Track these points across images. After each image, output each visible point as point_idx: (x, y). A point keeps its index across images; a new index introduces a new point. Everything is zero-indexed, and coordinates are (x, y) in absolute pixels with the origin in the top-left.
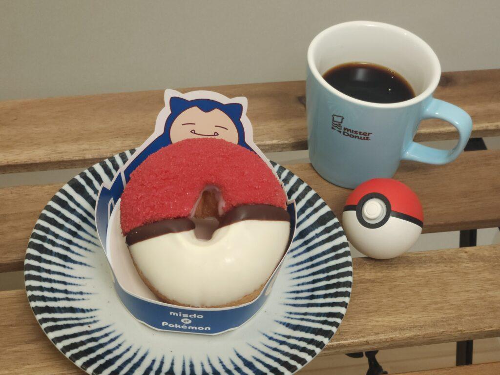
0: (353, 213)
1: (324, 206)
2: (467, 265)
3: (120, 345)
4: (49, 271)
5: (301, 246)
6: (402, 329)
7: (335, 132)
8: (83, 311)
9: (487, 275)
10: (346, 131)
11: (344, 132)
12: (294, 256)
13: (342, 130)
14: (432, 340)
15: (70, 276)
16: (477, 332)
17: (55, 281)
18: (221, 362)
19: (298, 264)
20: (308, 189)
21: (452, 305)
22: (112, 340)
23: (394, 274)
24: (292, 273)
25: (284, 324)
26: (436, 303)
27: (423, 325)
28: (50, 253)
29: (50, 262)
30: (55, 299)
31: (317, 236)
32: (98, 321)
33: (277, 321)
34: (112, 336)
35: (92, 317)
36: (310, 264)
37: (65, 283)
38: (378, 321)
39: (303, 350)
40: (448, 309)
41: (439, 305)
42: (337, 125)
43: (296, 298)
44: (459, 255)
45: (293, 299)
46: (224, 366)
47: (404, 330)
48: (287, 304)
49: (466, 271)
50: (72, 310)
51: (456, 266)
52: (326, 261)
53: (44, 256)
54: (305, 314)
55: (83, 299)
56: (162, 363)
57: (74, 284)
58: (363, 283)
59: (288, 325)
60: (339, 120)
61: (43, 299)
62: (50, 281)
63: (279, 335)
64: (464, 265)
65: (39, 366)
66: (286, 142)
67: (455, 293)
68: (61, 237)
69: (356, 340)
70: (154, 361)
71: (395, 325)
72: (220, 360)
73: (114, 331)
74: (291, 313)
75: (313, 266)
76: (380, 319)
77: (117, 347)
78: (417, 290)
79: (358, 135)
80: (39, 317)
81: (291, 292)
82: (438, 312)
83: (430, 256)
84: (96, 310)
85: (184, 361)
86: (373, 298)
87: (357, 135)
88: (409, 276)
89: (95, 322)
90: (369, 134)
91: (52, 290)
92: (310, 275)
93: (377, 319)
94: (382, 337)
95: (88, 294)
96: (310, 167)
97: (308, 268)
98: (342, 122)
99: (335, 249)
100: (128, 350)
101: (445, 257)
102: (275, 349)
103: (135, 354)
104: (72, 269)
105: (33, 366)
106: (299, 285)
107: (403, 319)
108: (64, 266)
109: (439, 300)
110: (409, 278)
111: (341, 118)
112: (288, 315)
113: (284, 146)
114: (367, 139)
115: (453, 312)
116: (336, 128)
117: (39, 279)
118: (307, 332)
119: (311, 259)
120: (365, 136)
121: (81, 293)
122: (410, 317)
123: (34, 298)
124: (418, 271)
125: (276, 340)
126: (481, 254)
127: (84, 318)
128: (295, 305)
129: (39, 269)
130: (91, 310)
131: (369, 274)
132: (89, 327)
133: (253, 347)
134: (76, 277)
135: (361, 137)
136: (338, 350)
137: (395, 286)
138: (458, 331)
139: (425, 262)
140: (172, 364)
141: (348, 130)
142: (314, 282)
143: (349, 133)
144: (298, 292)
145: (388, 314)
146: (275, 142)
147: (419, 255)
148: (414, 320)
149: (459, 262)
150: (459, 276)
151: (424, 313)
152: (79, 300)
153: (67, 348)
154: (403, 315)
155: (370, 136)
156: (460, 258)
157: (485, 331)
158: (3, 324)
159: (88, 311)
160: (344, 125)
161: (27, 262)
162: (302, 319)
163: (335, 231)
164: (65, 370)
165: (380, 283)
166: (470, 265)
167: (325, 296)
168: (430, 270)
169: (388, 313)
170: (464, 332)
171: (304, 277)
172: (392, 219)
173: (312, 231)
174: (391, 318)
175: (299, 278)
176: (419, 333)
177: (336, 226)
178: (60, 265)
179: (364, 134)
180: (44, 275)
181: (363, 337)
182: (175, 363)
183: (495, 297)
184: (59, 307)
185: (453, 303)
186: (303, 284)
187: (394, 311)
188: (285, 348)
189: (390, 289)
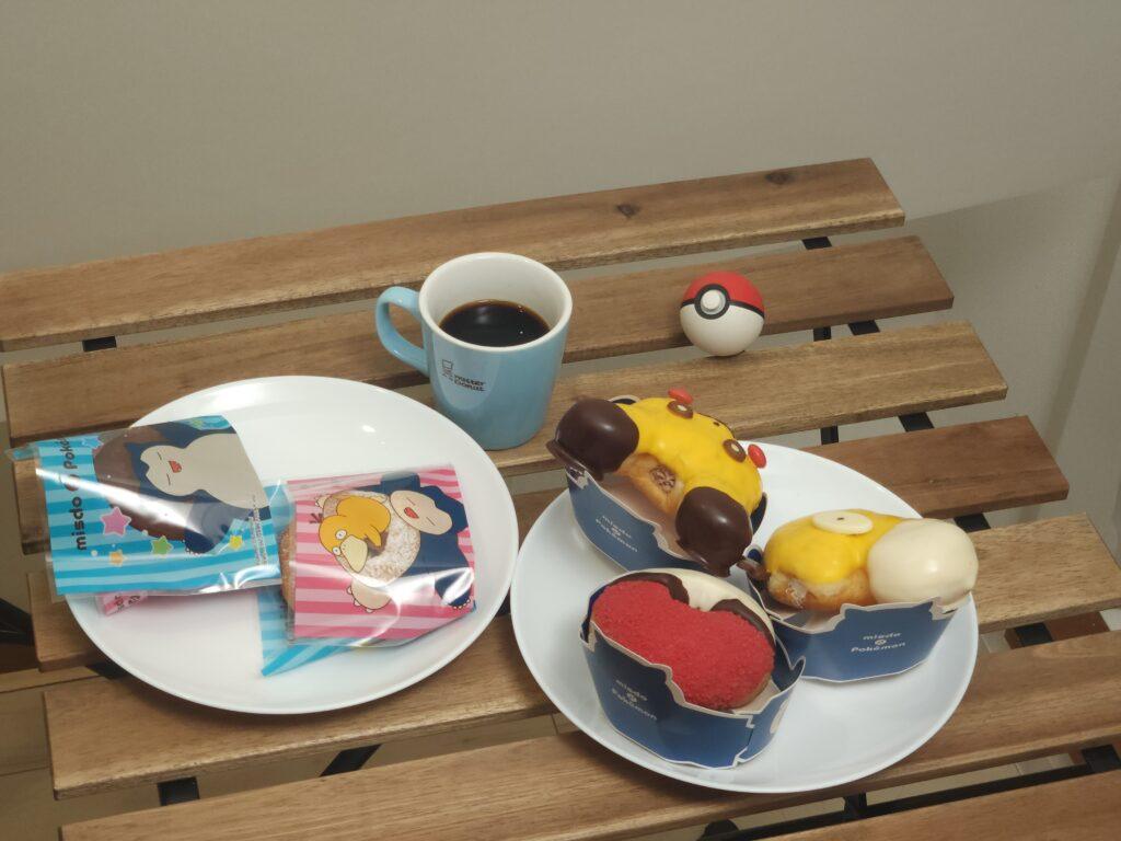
0: (692, 306)
6: (750, 419)
9: (835, 365)
21: (800, 394)
23: (738, 370)
26: (783, 394)
27: (772, 414)
40: (796, 398)
41: (787, 395)
44: (806, 349)
49: (813, 363)
51: (803, 360)
64: (812, 358)
67: (803, 383)
78: (763, 384)
82: (786, 402)
83: (775, 352)
88: (755, 371)
101: (791, 353)
107: (751, 410)
109: (786, 391)
110: (755, 373)
115: (802, 400)
122: (758, 408)
124: (764, 366)
126: (828, 347)
131: (713, 372)
137: (741, 381)
138: (808, 417)
139: (771, 358)
145: (736, 406)
146: (598, 254)
147: (764, 352)
148: (763, 409)
149: (806, 356)
150: (806, 368)
151: (772, 403)
154: (751, 407)
156: (806, 351)
165: (725, 379)
166: (818, 357)
168: (775, 365)
170: (814, 418)
172: (732, 308)
174: (741, 409)
183: (844, 385)
187: (741, 403)
189: (736, 384)
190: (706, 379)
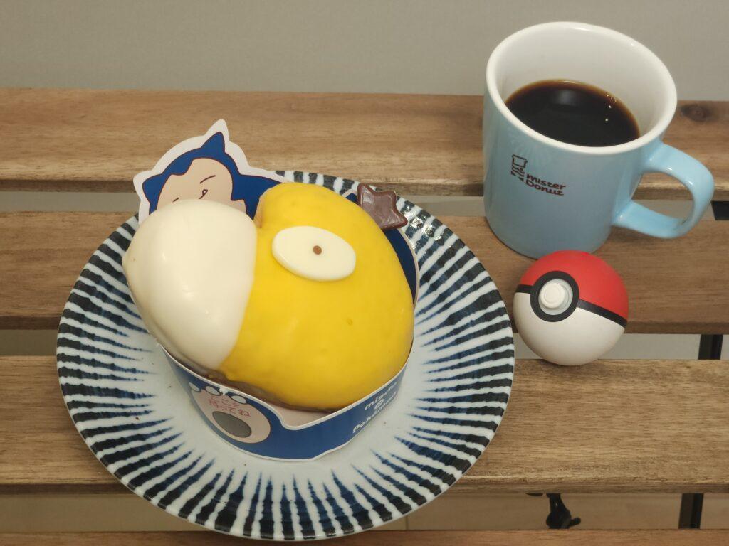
0: (526, 297)
1: (488, 282)
2: (687, 386)
3: (175, 448)
4: (92, 337)
5: (448, 335)
6: (576, 468)
7: (516, 178)
8: (132, 395)
9: (713, 403)
10: (530, 179)
11: (527, 181)
12: (438, 349)
13: (525, 178)
14: (619, 487)
15: (121, 346)
16: (685, 484)
17: (99, 351)
18: (311, 488)
19: (440, 361)
20: (469, 256)
21: (655, 440)
22: (166, 441)
23: (578, 388)
24: (430, 372)
25: (407, 443)
26: (633, 436)
27: (608, 466)
28: (98, 311)
29: (96, 324)
30: (95, 376)
31: (473, 323)
32: (151, 412)
33: (398, 439)
34: (166, 435)
35: (143, 406)
36: (456, 362)
37: (112, 355)
38: (544, 453)
39: (425, 484)
40: (648, 446)
41: (635, 440)
42: (518, 170)
43: (430, 409)
44: (678, 370)
45: (426, 409)
46: (313, 494)
47: (579, 469)
48: (416, 416)
49: (684, 395)
50: (117, 393)
51: (670, 385)
52: (479, 361)
53: (89, 315)
54: (438, 433)
55: (135, 380)
56: (229, 479)
57: (126, 358)
58: (532, 396)
59: (412, 446)
60: (521, 162)
61: (79, 374)
62: (92, 350)
63: (398, 458)
64: (683, 385)
65: (66, 464)
66: (456, 183)
67: (663, 424)
68: (116, 289)
69: (509, 477)
70: (218, 476)
71: (568, 460)
72: (309, 484)
73: (170, 429)
74: (419, 429)
75: (460, 366)
76: (548, 450)
77: (171, 452)
78: (607, 415)
79: (547, 187)
80: (68, 399)
81: (425, 400)
82: (633, 449)
83: (634, 368)
84: (150, 396)
85: (260, 480)
86: (542, 420)
87: (544, 187)
88: (601, 393)
89: (146, 412)
90: (562, 187)
91: (93, 363)
92: (454, 378)
93: (544, 450)
94: (546, 476)
95: (143, 372)
96: (484, 223)
97: (453, 367)
98: (524, 167)
99: (494, 344)
100: (186, 456)
101: (657, 370)
102: (388, 478)
103: (195, 463)
104: (125, 335)
105: (56, 464)
106: (437, 390)
107: (580, 454)
108: (115, 331)
109: (637, 432)
110: (599, 395)
111: (524, 161)
112: (415, 432)
113: (454, 189)
114: (559, 193)
115: (655, 450)
116: (516, 174)
117: (77, 345)
118: (434, 459)
119: (460, 355)
120: (557, 189)
121: (134, 371)
122: (592, 452)
123: (65, 372)
124: (615, 387)
125: (392, 466)
126: (710, 371)
127: (132, 406)
128: (426, 419)
129: (78, 332)
130: (144, 396)
131: (543, 384)
132: (137, 419)
133: (359, 471)
134: (129, 348)
135: (551, 190)
136: (481, 487)
137: (578, 405)
138: (659, 479)
139: (626, 376)
140: (243, 483)
141: (533, 179)
142: (458, 388)
143: (534, 182)
144: (434, 400)
146: (440, 181)
147: (619, 365)
148: (597, 456)
149: (675, 380)
150: (672, 400)
151: (612, 448)
152: (129, 380)
153: (99, 446)
154: (582, 448)
155: (563, 190)
156: (679, 374)
157: (698, 484)
158: (26, 401)
159: (139, 396)
160: (527, 171)
161: (64, 320)
162: (432, 440)
163: (498, 320)
164: (99, 474)
165: (558, 398)
166: (692, 386)
167: (469, 411)
168: (631, 388)
169: (560, 443)
170: (667, 482)
171: (446, 379)
172: (579, 311)
173: (466, 315)
174: (564, 451)
175: (439, 380)
176: (600, 476)
177: (500, 312)
178: (109, 329)
179: (556, 186)
180: (85, 341)
181: (520, 473)
182: (248, 481)
183: (720, 436)
184: (98, 388)
185: (657, 439)
186: (443, 390)
187: (570, 441)
188: (401, 479)
189: (570, 409)
190: (530, 394)
